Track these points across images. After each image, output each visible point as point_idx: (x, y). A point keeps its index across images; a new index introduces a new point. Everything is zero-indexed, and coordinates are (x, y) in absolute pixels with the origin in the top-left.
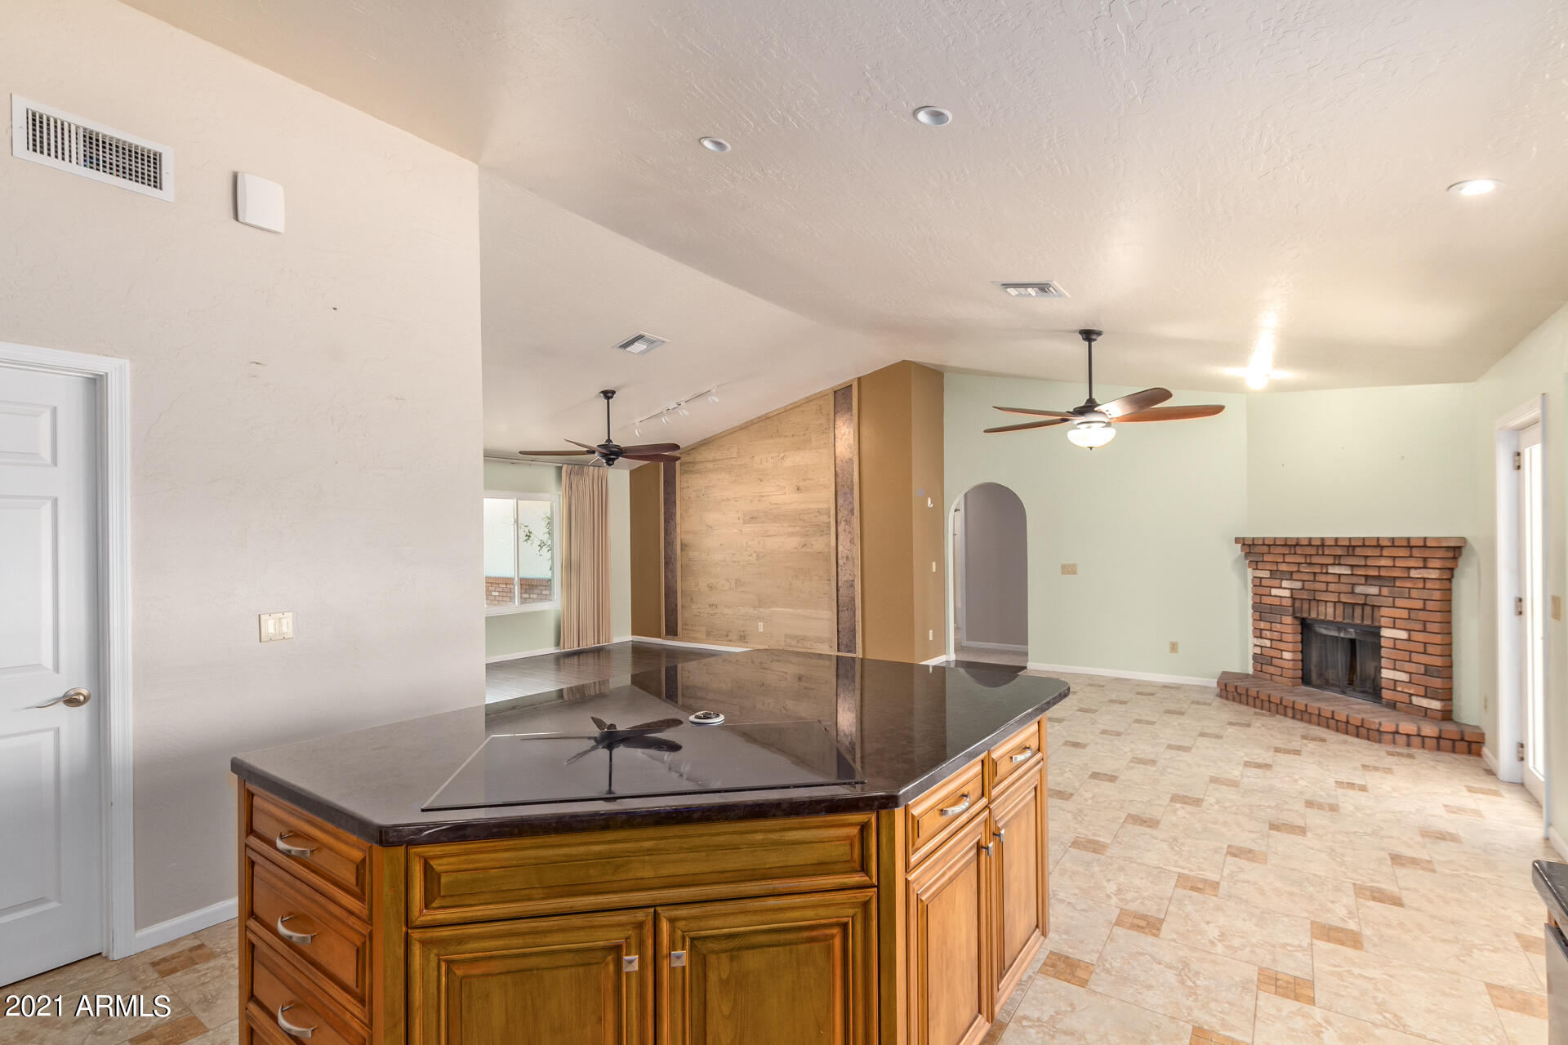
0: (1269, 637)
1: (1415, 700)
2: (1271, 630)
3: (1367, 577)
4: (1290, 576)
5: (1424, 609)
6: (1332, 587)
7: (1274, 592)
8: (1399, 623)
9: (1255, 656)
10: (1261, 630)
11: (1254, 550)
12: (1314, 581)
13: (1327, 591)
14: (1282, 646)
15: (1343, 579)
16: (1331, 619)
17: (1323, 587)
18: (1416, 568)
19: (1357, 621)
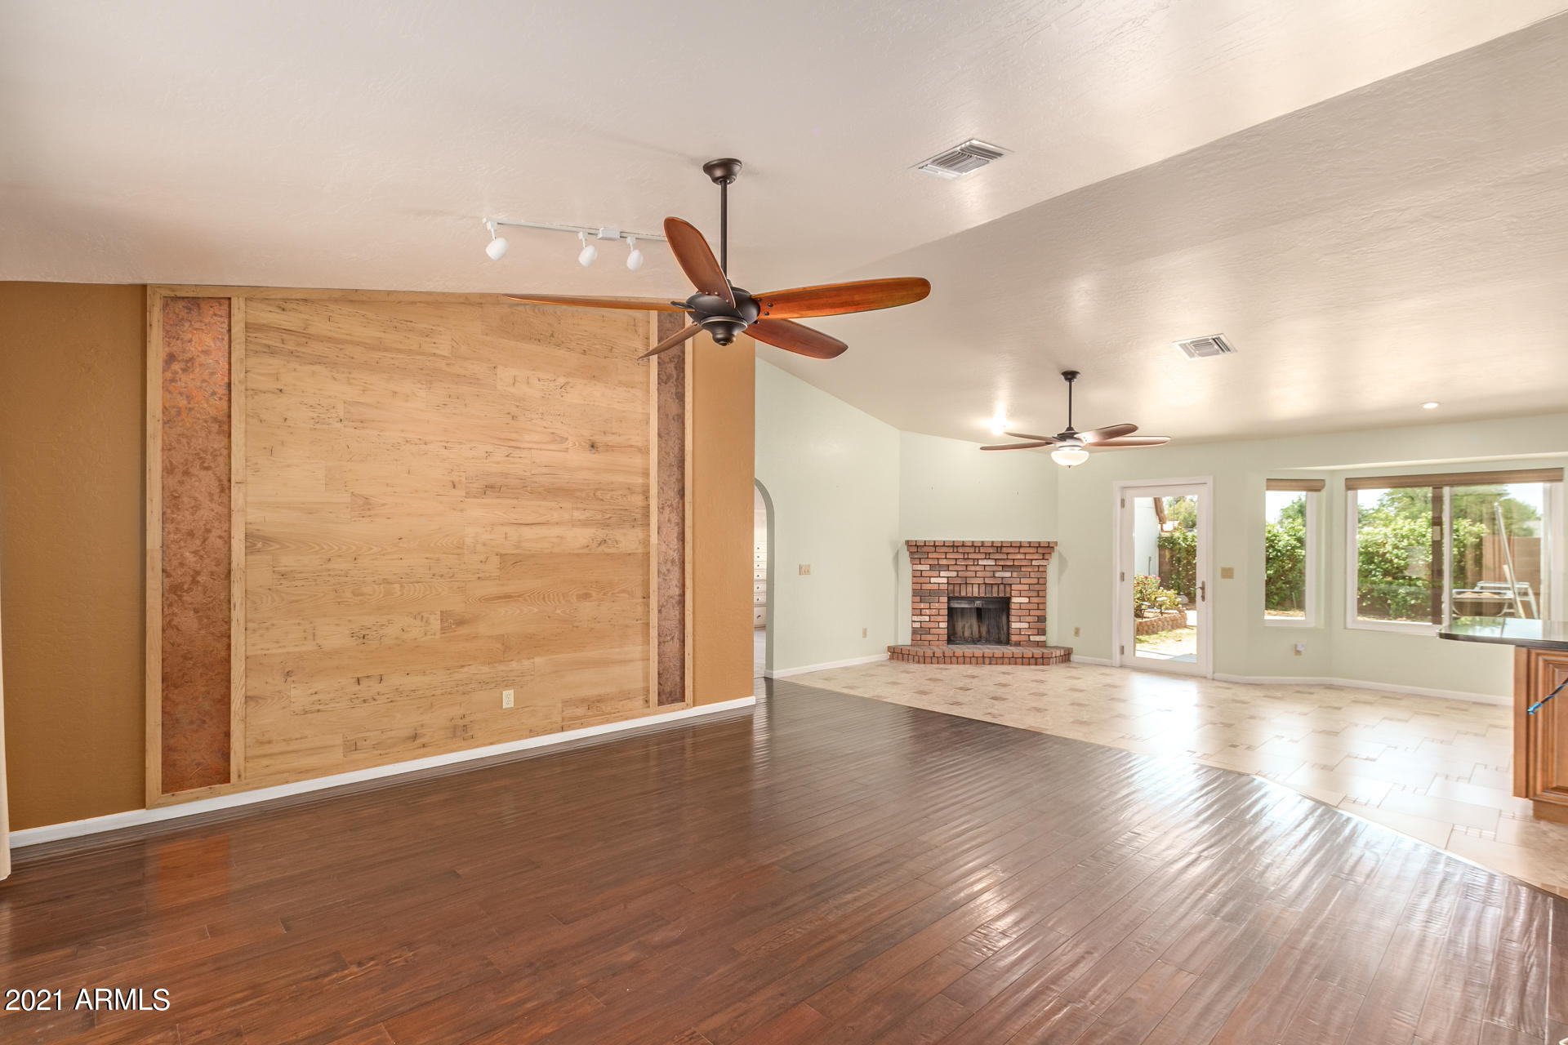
0: (926, 614)
1: (1032, 638)
2: (929, 608)
3: (1004, 566)
4: (948, 568)
5: (1038, 584)
6: (979, 574)
7: (933, 580)
8: (1023, 593)
9: (915, 631)
10: (920, 609)
11: (917, 550)
12: (967, 570)
13: (976, 577)
14: (940, 618)
15: (987, 568)
16: (977, 595)
17: (973, 574)
18: (1035, 559)
19: (995, 595)
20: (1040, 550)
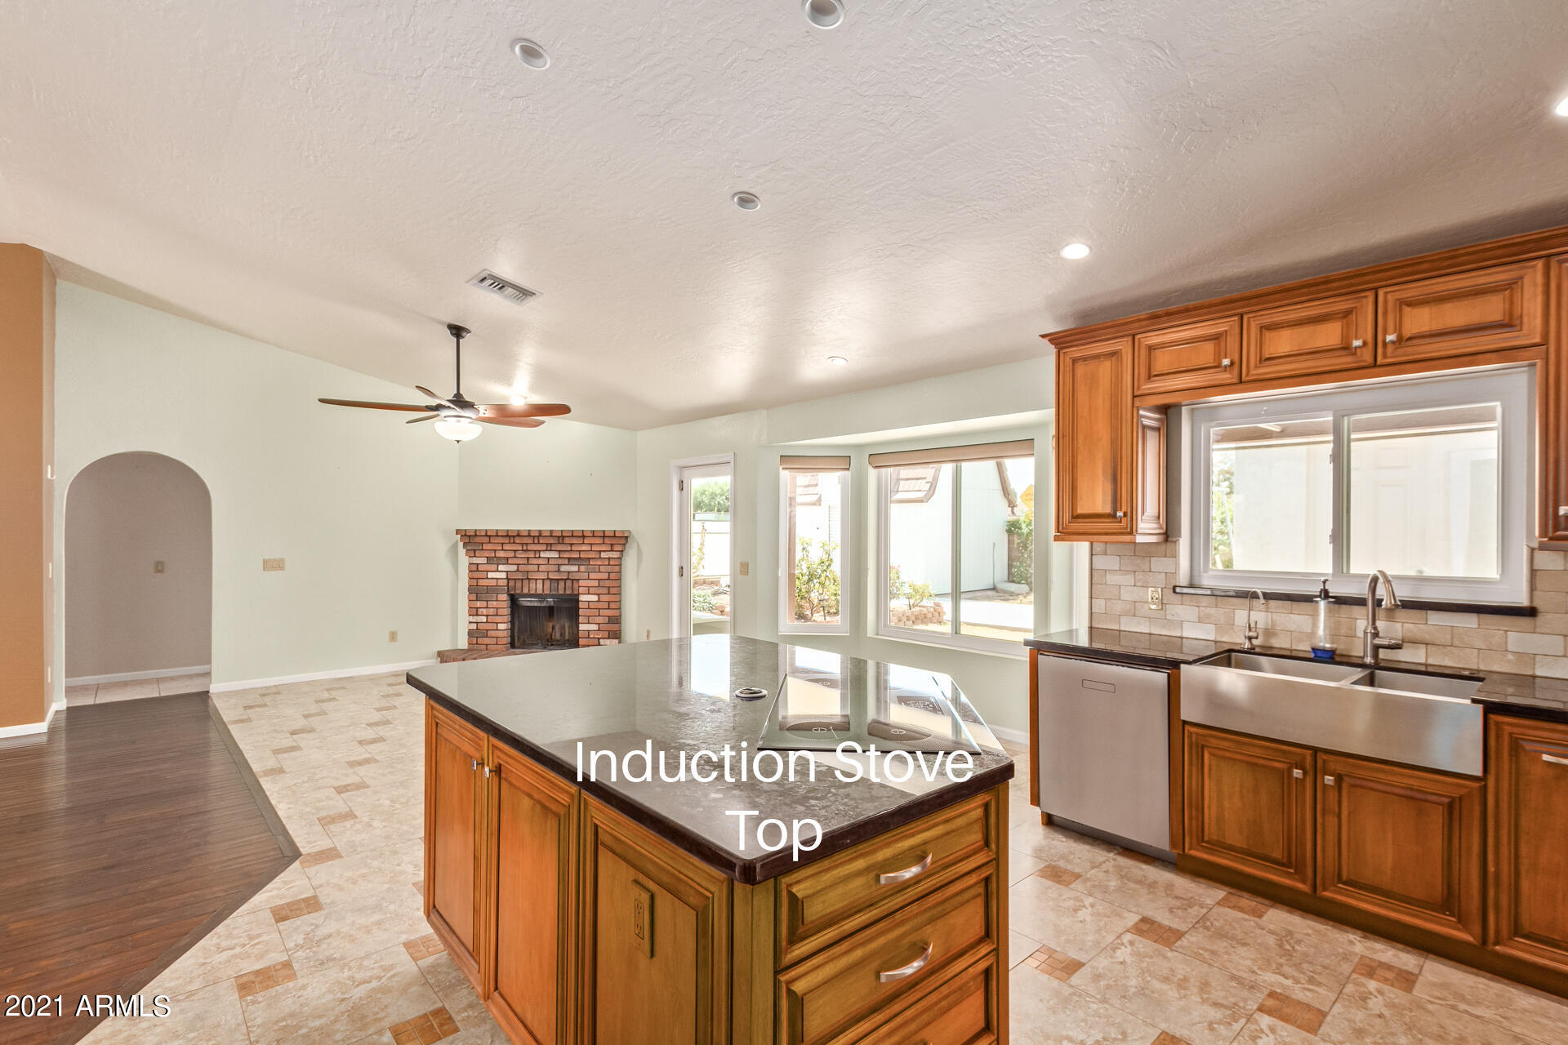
0: (485, 613)
1: (602, 642)
2: (487, 607)
3: (569, 559)
4: (506, 561)
5: (609, 579)
6: (542, 568)
7: (490, 575)
8: (592, 590)
9: (471, 633)
10: (477, 608)
11: (472, 540)
12: (528, 564)
13: (538, 571)
14: (498, 619)
15: (552, 562)
16: (541, 592)
17: (535, 568)
18: (604, 551)
19: (561, 592)
20: (607, 541)
